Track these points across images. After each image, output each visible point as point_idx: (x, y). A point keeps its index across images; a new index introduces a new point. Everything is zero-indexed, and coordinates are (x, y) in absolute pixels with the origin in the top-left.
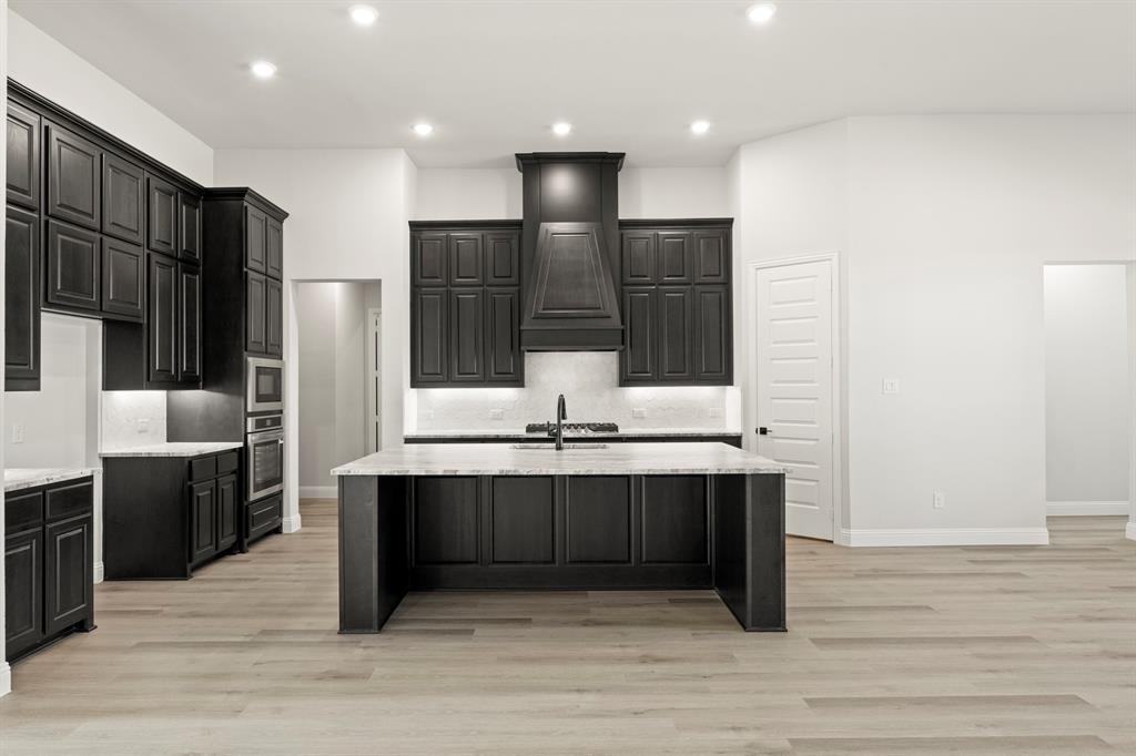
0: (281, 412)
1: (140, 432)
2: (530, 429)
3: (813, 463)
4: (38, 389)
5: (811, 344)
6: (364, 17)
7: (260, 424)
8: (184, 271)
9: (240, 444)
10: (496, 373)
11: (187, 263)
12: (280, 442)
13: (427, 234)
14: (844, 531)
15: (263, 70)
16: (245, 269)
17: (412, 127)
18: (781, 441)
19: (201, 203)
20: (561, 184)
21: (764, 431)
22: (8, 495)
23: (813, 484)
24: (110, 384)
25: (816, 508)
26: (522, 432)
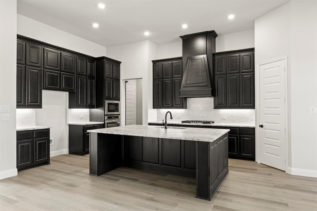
0: (120, 115)
1: (81, 119)
2: (183, 122)
3: (278, 140)
4: (42, 108)
5: (278, 93)
6: (102, 6)
7: (109, 118)
8: (89, 79)
9: (103, 123)
10: (175, 104)
11: (91, 77)
12: (118, 123)
13: (157, 64)
14: (289, 168)
15: (96, 25)
16: (104, 78)
17: (144, 33)
18: (267, 130)
19: (95, 61)
20: (201, 43)
21: (262, 126)
22: (17, 132)
23: (278, 148)
24: (70, 107)
25: (280, 157)
26: (180, 123)
